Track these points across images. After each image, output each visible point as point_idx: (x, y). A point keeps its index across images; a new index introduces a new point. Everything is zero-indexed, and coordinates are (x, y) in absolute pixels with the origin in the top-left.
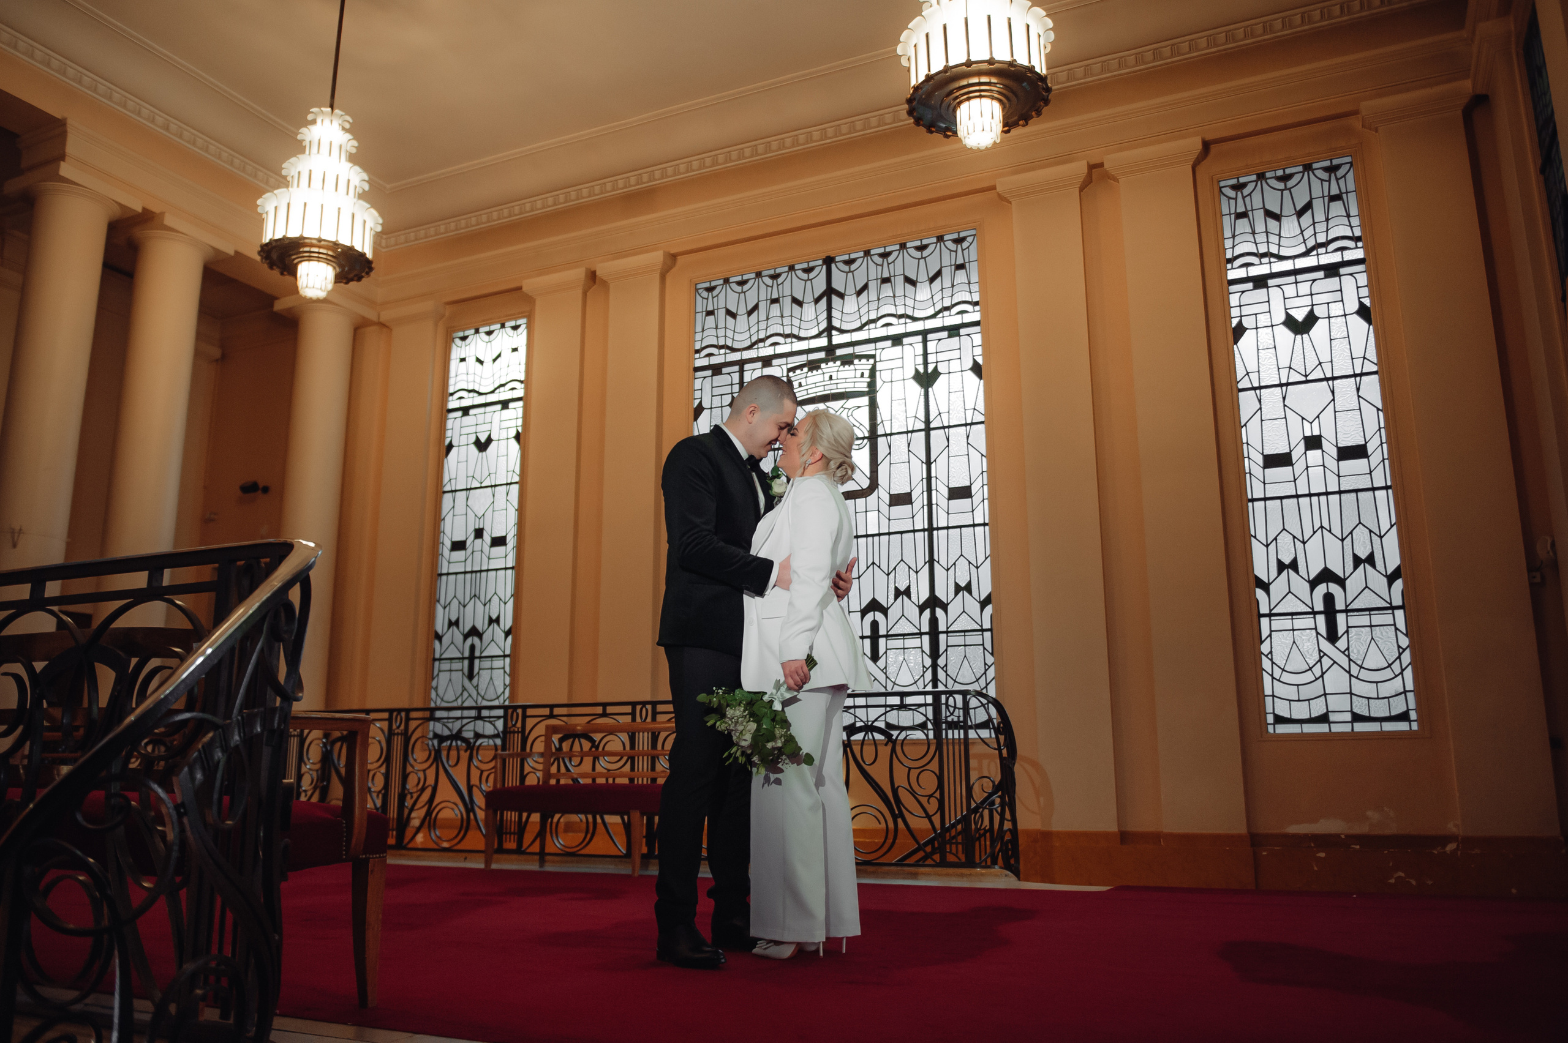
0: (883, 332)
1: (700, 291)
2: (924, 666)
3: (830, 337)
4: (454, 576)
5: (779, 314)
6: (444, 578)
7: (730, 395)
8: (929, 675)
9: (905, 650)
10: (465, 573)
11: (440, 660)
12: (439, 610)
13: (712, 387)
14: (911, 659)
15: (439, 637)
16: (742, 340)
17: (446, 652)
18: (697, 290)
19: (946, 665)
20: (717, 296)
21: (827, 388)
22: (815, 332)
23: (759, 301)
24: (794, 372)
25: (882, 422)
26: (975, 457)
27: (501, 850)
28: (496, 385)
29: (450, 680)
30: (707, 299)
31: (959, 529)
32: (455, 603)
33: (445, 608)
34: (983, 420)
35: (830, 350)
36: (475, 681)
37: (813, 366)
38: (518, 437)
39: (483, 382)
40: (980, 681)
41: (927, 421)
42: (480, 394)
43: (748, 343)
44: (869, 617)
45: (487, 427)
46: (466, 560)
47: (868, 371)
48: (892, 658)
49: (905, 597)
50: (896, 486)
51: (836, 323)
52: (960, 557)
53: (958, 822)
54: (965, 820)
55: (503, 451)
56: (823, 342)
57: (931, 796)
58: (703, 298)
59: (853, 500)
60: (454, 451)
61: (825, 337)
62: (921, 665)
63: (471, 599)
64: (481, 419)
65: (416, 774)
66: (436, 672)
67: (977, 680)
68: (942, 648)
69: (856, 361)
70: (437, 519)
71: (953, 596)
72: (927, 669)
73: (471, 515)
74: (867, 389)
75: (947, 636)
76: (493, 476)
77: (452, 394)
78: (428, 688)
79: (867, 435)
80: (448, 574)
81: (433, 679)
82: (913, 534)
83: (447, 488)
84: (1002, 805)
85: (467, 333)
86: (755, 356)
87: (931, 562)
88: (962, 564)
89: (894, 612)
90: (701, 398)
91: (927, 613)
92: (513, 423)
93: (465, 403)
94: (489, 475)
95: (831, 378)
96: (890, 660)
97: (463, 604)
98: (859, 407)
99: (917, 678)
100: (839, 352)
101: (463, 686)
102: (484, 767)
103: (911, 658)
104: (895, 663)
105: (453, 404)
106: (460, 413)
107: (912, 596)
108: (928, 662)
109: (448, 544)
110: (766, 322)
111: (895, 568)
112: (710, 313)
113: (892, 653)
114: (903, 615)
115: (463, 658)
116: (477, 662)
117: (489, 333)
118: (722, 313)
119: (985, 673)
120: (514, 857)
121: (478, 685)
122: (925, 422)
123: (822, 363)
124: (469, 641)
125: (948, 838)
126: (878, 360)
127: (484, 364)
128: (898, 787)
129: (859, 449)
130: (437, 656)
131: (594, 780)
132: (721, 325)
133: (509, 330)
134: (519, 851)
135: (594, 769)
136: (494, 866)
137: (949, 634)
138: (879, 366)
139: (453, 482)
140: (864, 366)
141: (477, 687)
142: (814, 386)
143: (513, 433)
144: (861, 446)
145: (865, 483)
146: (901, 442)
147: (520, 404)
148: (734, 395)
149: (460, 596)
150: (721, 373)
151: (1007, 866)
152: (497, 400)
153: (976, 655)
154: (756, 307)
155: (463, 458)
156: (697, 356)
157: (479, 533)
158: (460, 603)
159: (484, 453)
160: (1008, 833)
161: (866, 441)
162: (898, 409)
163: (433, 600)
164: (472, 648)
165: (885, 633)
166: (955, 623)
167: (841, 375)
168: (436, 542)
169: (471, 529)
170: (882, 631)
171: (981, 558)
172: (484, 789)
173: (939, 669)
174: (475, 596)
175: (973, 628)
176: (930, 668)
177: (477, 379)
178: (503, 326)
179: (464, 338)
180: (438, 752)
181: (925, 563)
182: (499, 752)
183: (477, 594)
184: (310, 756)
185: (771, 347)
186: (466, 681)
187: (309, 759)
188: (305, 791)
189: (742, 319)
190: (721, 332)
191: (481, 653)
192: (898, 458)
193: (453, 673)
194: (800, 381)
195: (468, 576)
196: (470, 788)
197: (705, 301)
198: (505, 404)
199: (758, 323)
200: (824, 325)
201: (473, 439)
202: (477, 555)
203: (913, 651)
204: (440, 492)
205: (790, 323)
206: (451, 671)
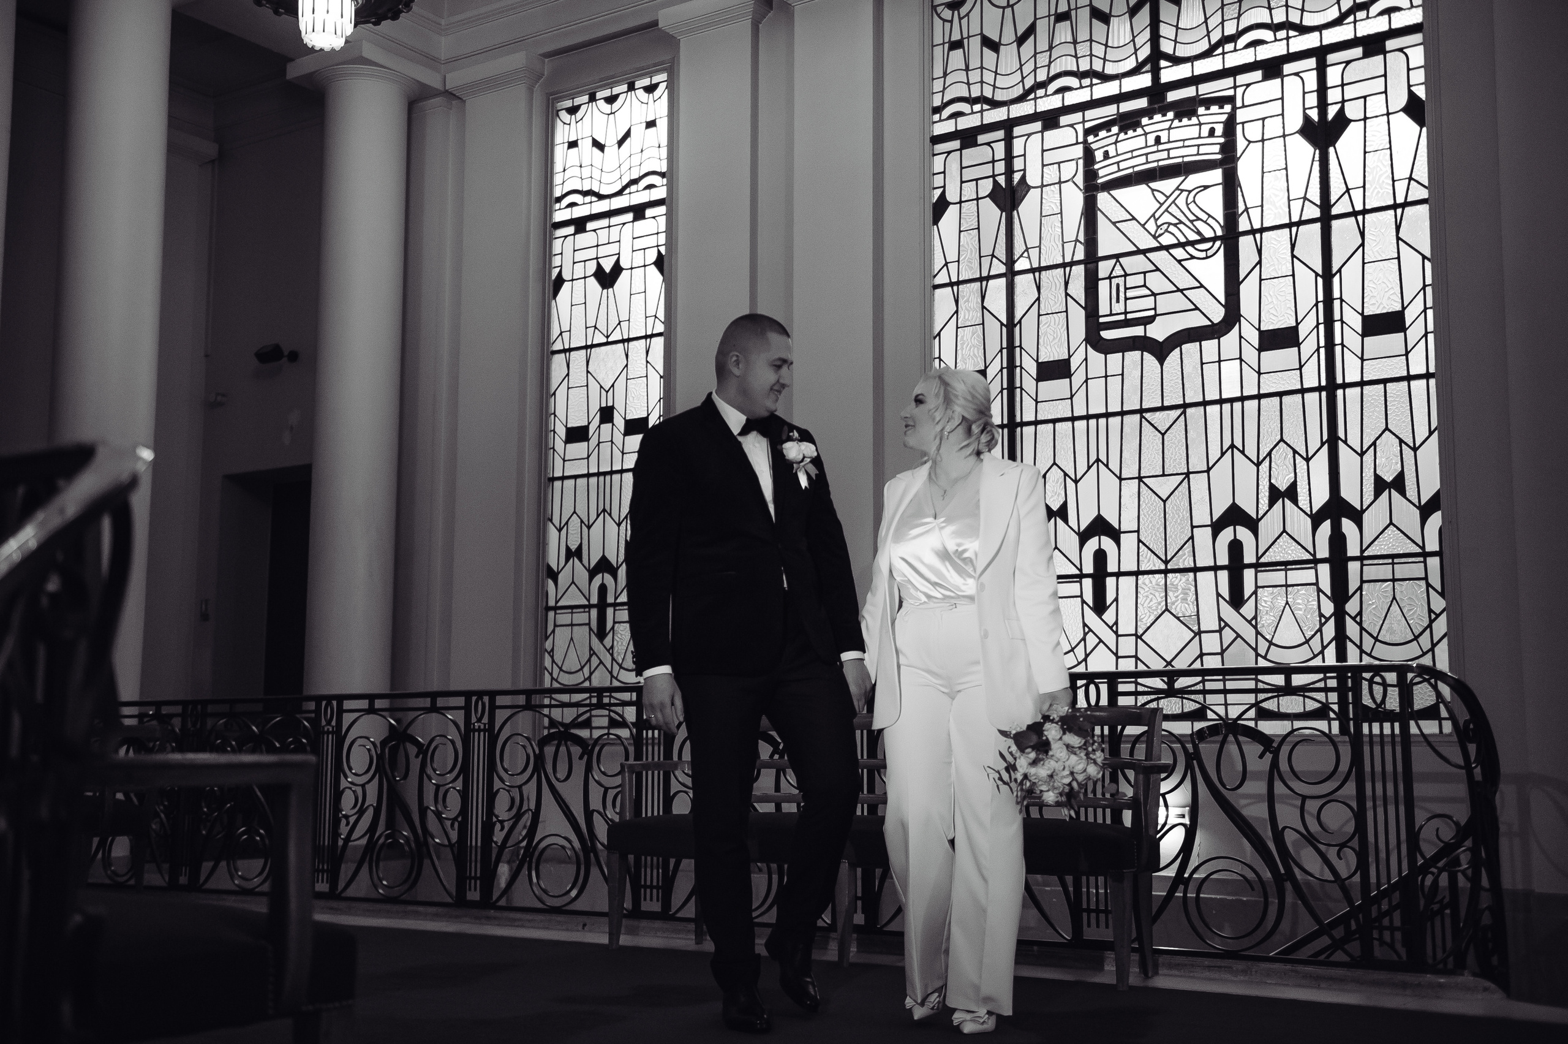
0: (1247, 57)
1: (939, 9)
2: (1321, 615)
3: (1156, 73)
4: (572, 481)
5: (1070, 39)
6: (557, 484)
7: (991, 179)
8: (1330, 630)
9: (1290, 589)
10: (588, 475)
11: (555, 608)
12: (553, 533)
13: (962, 168)
14: (1299, 604)
15: (553, 575)
16: (1009, 86)
17: (563, 599)
18: (934, 8)
19: (1360, 613)
20: (967, 15)
21: (1151, 157)
22: (1131, 64)
23: (1036, 19)
24: (1097, 135)
25: (1246, 209)
26: (1411, 261)
27: (636, 913)
28: (625, 181)
29: (572, 639)
30: (951, 22)
31: (1382, 386)
32: (575, 522)
33: (560, 530)
34: (1426, 197)
35: (1156, 93)
36: (608, 641)
37: (1128, 122)
38: (659, 263)
39: (606, 178)
40: (1420, 639)
41: (1325, 204)
42: (601, 197)
43: (1018, 91)
44: (1227, 535)
45: (613, 249)
46: (589, 456)
47: (1221, 125)
48: (1265, 601)
49: (1287, 502)
50: (1272, 316)
51: (1166, 47)
52: (1383, 432)
53: (1393, 888)
54: (1405, 884)
55: (638, 287)
56: (1144, 81)
57: (1342, 846)
58: (944, 21)
59: (1198, 343)
60: (566, 286)
61: (1147, 72)
62: (1317, 613)
63: (598, 516)
64: (603, 236)
65: (508, 791)
66: (550, 629)
67: (1416, 638)
68: (1353, 584)
69: (1201, 110)
70: (545, 394)
71: (1372, 498)
72: (1327, 619)
73: (594, 387)
74: (1219, 157)
75: (1362, 565)
76: (624, 325)
77: (559, 200)
78: (539, 651)
79: (1219, 233)
80: (563, 478)
81: (547, 638)
82: (1300, 396)
83: (558, 346)
84: (1475, 863)
85: (578, 101)
86: (1032, 111)
87: (1333, 442)
88: (1388, 444)
89: (1269, 527)
90: (944, 187)
91: (1326, 527)
92: (652, 241)
93: (578, 212)
94: (619, 324)
95: (1158, 141)
96: (1263, 604)
97: (587, 523)
98: (1206, 187)
99: (1309, 634)
100: (1172, 96)
101: (591, 649)
102: (608, 782)
103: (1300, 601)
104: (1271, 609)
105: (560, 216)
106: (571, 230)
107: (1299, 498)
108: (1328, 608)
109: (561, 432)
110: (1049, 53)
111: (1269, 454)
112: (956, 45)
113: (1266, 594)
114: (1284, 531)
115: (590, 606)
116: (610, 611)
117: (611, 100)
118: (975, 43)
119: (1430, 626)
120: (658, 924)
121: (612, 647)
122: (1321, 207)
123: (1144, 116)
124: (597, 580)
125: (1374, 914)
126: (1239, 104)
127: (606, 149)
128: (1285, 828)
129: (1207, 257)
130: (552, 603)
131: (778, 807)
132: (974, 63)
133: (641, 93)
134: (665, 915)
135: (777, 788)
136: (625, 940)
137: (1365, 562)
138: (1241, 116)
139: (566, 335)
140: (1215, 116)
141: (610, 650)
142: (1129, 155)
143: (652, 256)
144: (1210, 253)
145: (1217, 314)
146: (1279, 242)
147: (662, 210)
148: (997, 178)
149: (582, 511)
150: (975, 144)
151: (1486, 972)
152: (626, 204)
153: (1413, 596)
154: (1031, 30)
155: (579, 298)
156: (936, 117)
157: (607, 414)
158: (582, 522)
159: (610, 290)
160: (1487, 913)
161: (1218, 243)
162: (1275, 184)
163: (543, 518)
164: (603, 589)
165: (1254, 561)
166: (1376, 543)
167: (1175, 134)
168: (544, 431)
169: (595, 408)
170: (1249, 557)
171: (1422, 432)
172: (609, 816)
173: (1349, 622)
174: (604, 510)
175: (1408, 551)
176: (1333, 618)
177: (596, 174)
178: (631, 87)
179: (573, 110)
180: (540, 759)
181: (1323, 444)
182: (631, 761)
183: (608, 508)
184: (352, 764)
185: (1057, 96)
186: (595, 641)
187: (350, 769)
188: (347, 817)
189: (1009, 52)
190: (975, 76)
191: (616, 598)
192: (1275, 269)
193: (575, 628)
194: (1105, 149)
195: (593, 480)
196: (589, 814)
197: (947, 25)
198: (638, 212)
199: (1035, 56)
200: (1145, 52)
201: (592, 267)
202: (605, 448)
203: (1303, 590)
204: (546, 353)
205: (1089, 53)
206: (572, 625)
